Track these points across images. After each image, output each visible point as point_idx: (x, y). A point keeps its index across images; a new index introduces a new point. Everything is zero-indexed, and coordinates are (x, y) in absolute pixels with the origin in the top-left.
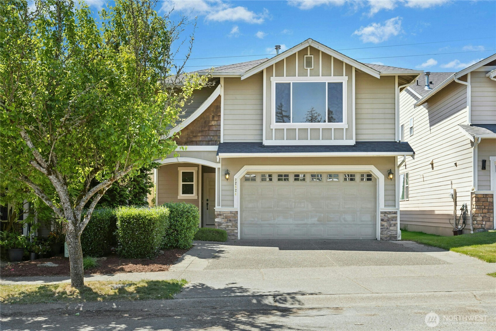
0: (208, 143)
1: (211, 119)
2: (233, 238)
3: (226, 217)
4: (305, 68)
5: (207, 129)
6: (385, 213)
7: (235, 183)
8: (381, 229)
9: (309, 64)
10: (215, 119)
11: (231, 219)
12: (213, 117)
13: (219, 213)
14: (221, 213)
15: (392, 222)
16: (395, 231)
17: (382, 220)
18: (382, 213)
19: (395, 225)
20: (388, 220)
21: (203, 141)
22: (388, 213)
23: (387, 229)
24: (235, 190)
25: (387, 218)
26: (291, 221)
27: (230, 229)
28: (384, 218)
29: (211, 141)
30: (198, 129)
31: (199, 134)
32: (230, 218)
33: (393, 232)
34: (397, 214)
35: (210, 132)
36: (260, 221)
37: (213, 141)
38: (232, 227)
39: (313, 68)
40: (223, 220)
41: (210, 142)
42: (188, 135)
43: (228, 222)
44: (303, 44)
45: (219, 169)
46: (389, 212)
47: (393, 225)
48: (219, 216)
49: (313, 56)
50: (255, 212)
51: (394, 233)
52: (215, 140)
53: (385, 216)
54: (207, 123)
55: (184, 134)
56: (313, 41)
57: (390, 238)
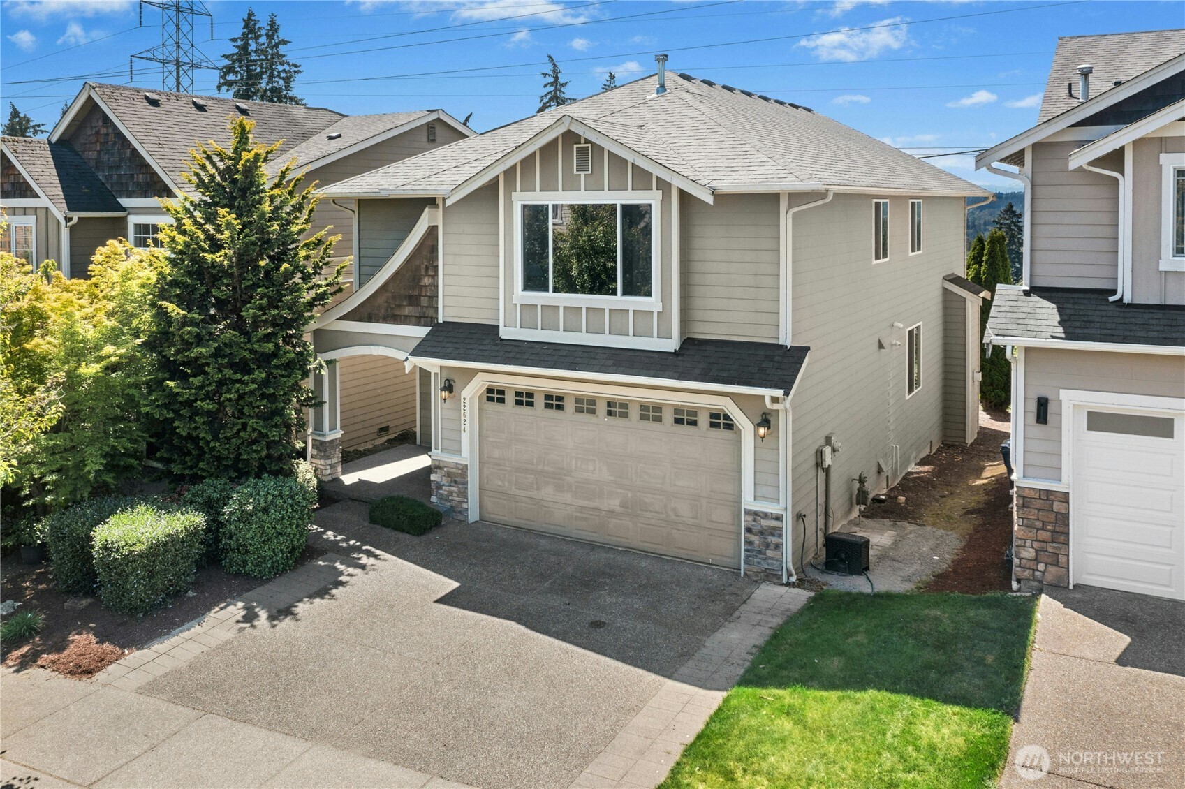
0: (419, 321)
1: (423, 272)
2: (460, 518)
3: (449, 475)
4: (575, 172)
5: (416, 293)
6: (756, 514)
7: (462, 407)
8: (745, 550)
9: (582, 165)
10: (431, 273)
11: (457, 479)
12: (427, 269)
13: (437, 464)
14: (441, 465)
15: (770, 539)
16: (778, 561)
17: (749, 530)
18: (748, 512)
19: (778, 547)
20: (762, 533)
21: (411, 316)
22: (762, 515)
23: (760, 552)
24: (463, 422)
25: (759, 527)
26: (568, 498)
27: (455, 498)
28: (753, 526)
29: (424, 317)
30: (402, 292)
31: (404, 303)
32: (455, 477)
33: (772, 564)
34: (782, 522)
35: (422, 298)
36: (513, 488)
37: (427, 317)
38: (458, 496)
39: (590, 172)
40: (444, 478)
41: (422, 319)
42: (387, 302)
43: (453, 484)
44: (554, 127)
45: (436, 374)
46: (763, 513)
47: (772, 547)
48: (438, 471)
49: (589, 145)
50: (503, 468)
51: (776, 565)
52: (430, 316)
53: (755, 520)
54: (416, 280)
55: (381, 300)
56: (574, 121)
57: (767, 576)
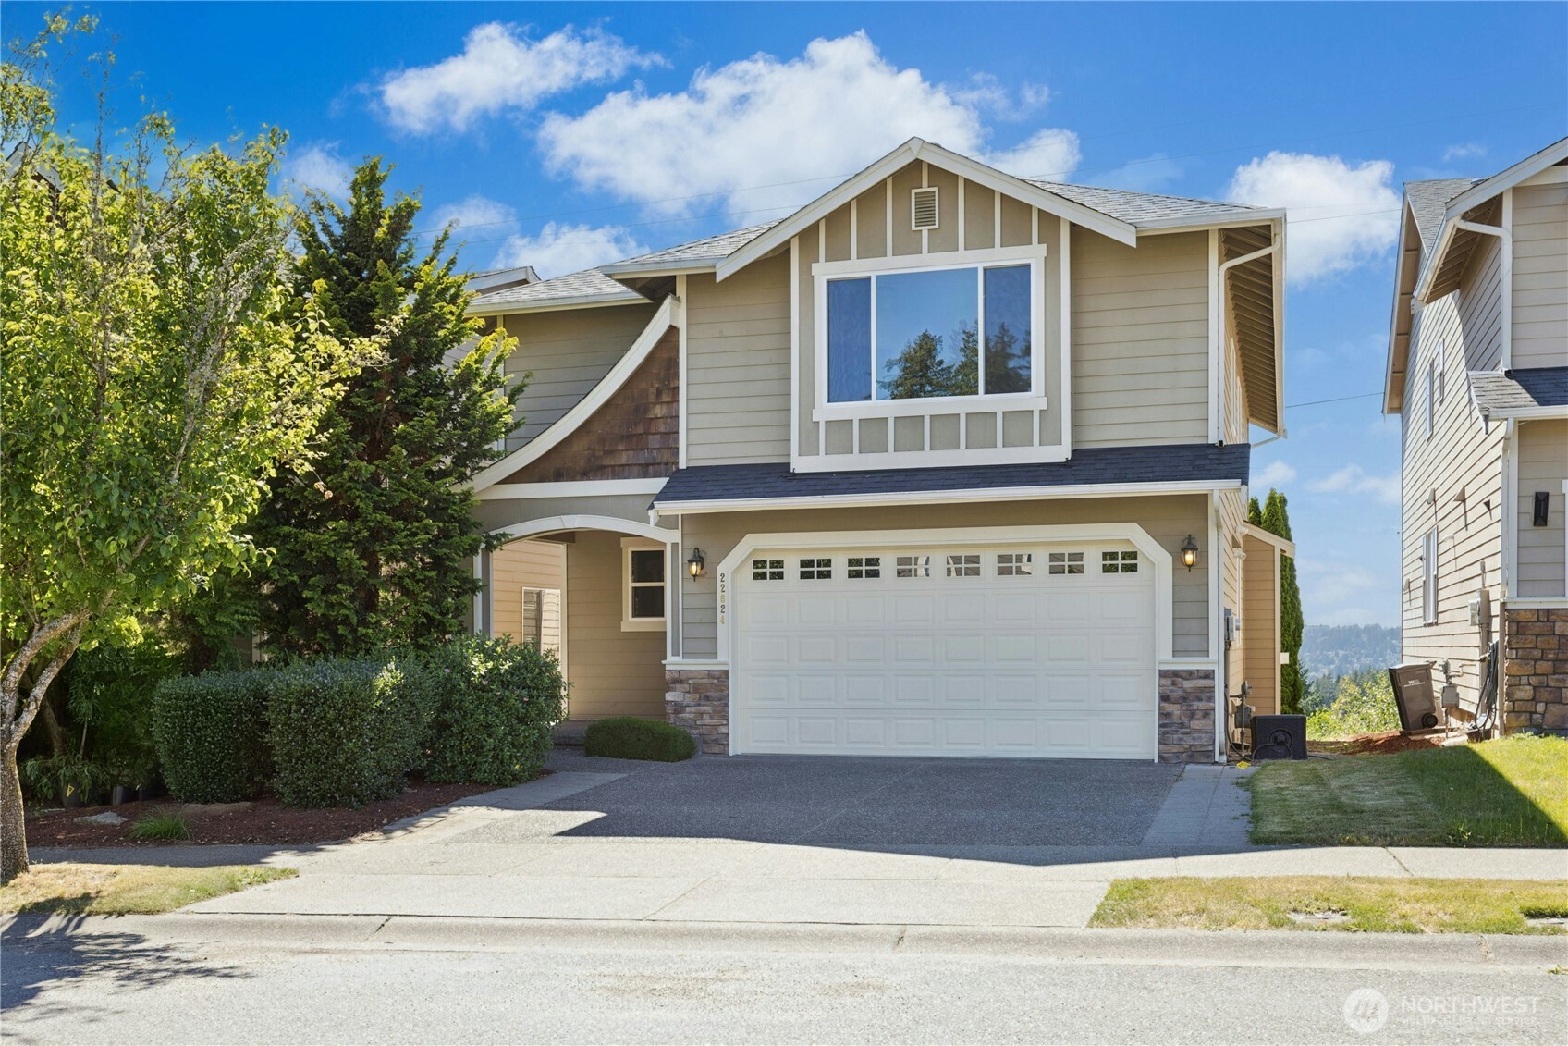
0: (645, 471)
1: (652, 398)
2: (716, 749)
3: (696, 689)
4: (914, 228)
5: (640, 429)
6: (1176, 674)
7: (719, 589)
8: (1161, 726)
9: (925, 215)
10: (665, 398)
11: (710, 694)
12: (659, 393)
13: (676, 675)
14: (683, 678)
15: (1196, 705)
16: (1207, 733)
17: (1164, 698)
18: (1163, 674)
19: (1208, 714)
20: (1185, 699)
21: (632, 465)
22: (1184, 674)
23: (1182, 725)
24: (719, 609)
25: (1180, 692)
27: (707, 722)
28: (1171, 691)
29: (653, 465)
30: (616, 430)
31: (621, 447)
32: (707, 690)
33: (1200, 738)
34: (1213, 678)
35: (651, 437)
36: (797, 699)
37: (659, 464)
38: (712, 718)
39: (937, 226)
40: (687, 695)
41: (653, 468)
42: (589, 449)
44: (894, 155)
45: (675, 545)
46: (1186, 671)
47: (1199, 715)
48: (678, 686)
49: (936, 189)
50: (782, 672)
51: (1204, 739)
52: (664, 461)
53: (1174, 684)
54: (641, 411)
55: (579, 447)
56: (925, 145)
57: (1191, 756)
